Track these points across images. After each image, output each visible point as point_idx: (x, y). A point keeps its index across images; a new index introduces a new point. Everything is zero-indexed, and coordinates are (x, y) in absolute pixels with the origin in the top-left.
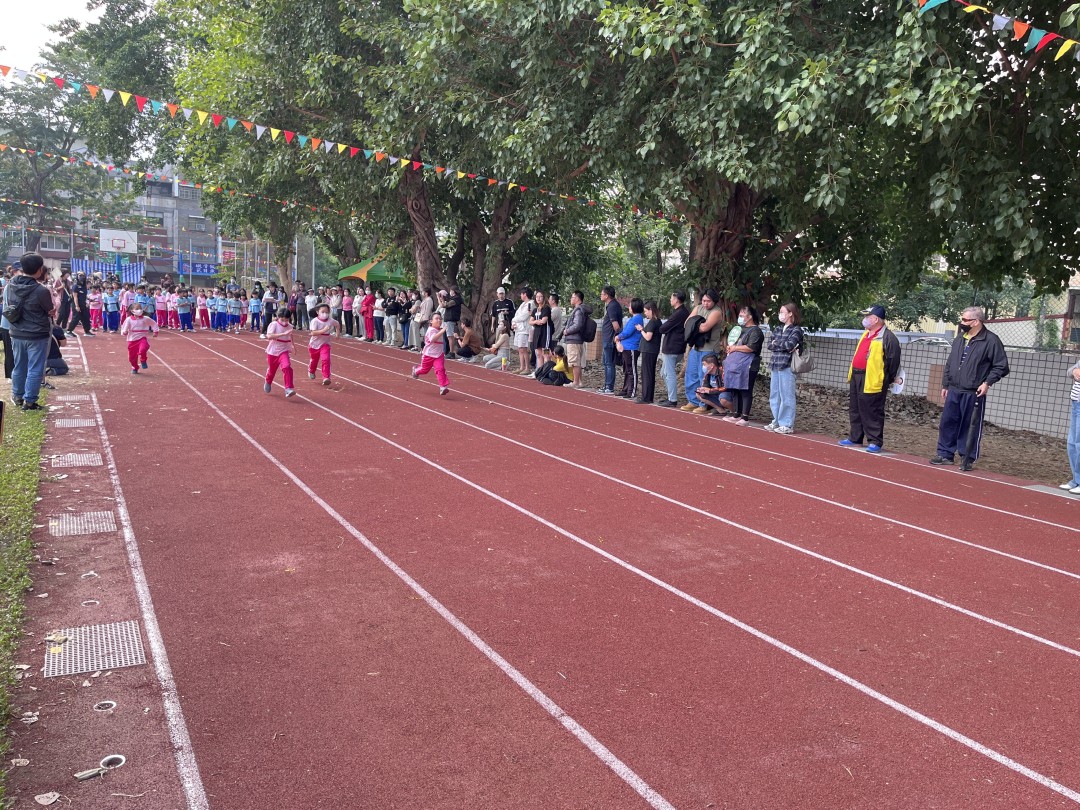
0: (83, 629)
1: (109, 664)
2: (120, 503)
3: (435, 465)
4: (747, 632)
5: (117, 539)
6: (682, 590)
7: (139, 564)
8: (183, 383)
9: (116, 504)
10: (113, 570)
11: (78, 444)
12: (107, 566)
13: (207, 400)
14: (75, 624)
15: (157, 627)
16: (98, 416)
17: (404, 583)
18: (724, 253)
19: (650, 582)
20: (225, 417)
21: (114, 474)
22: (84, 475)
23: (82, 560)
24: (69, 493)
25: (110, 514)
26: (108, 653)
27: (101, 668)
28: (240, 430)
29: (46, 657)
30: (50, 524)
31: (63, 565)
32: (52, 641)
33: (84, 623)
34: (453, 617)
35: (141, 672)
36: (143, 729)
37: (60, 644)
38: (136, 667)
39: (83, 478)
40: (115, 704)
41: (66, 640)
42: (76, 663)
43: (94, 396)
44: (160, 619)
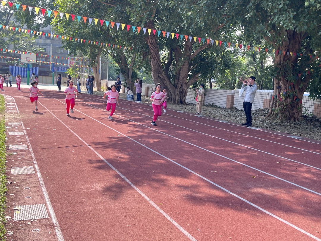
0: (26, 206)
1: (36, 218)
2: (35, 163)
3: (155, 152)
4: (275, 218)
5: (35, 176)
6: (253, 203)
7: (44, 185)
8: (55, 118)
9: (34, 164)
10: (35, 187)
11: (18, 141)
12: (32, 185)
13: (65, 125)
14: (23, 204)
15: (52, 206)
16: (24, 131)
17: (141, 195)
18: (288, 61)
19: (239, 199)
20: (72, 132)
21: (32, 153)
22: (21, 153)
23: (24, 183)
24: (17, 159)
25: (32, 167)
26: (36, 214)
27: (34, 219)
28: (78, 137)
29: (15, 214)
30: (11, 170)
31: (17, 184)
32: (15, 209)
33: (26, 204)
34: (159, 208)
35: (48, 220)
36: (49, 238)
37: (19, 210)
38: (45, 219)
39: (21, 154)
40: (39, 230)
41: (21, 209)
42: (25, 217)
43: (22, 123)
44: (52, 204)
